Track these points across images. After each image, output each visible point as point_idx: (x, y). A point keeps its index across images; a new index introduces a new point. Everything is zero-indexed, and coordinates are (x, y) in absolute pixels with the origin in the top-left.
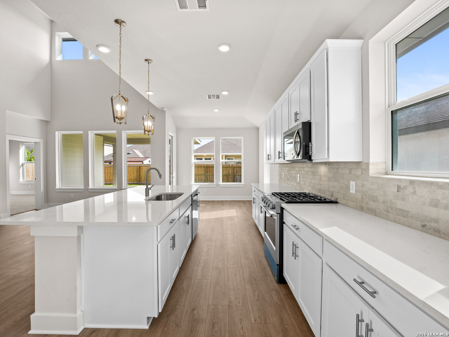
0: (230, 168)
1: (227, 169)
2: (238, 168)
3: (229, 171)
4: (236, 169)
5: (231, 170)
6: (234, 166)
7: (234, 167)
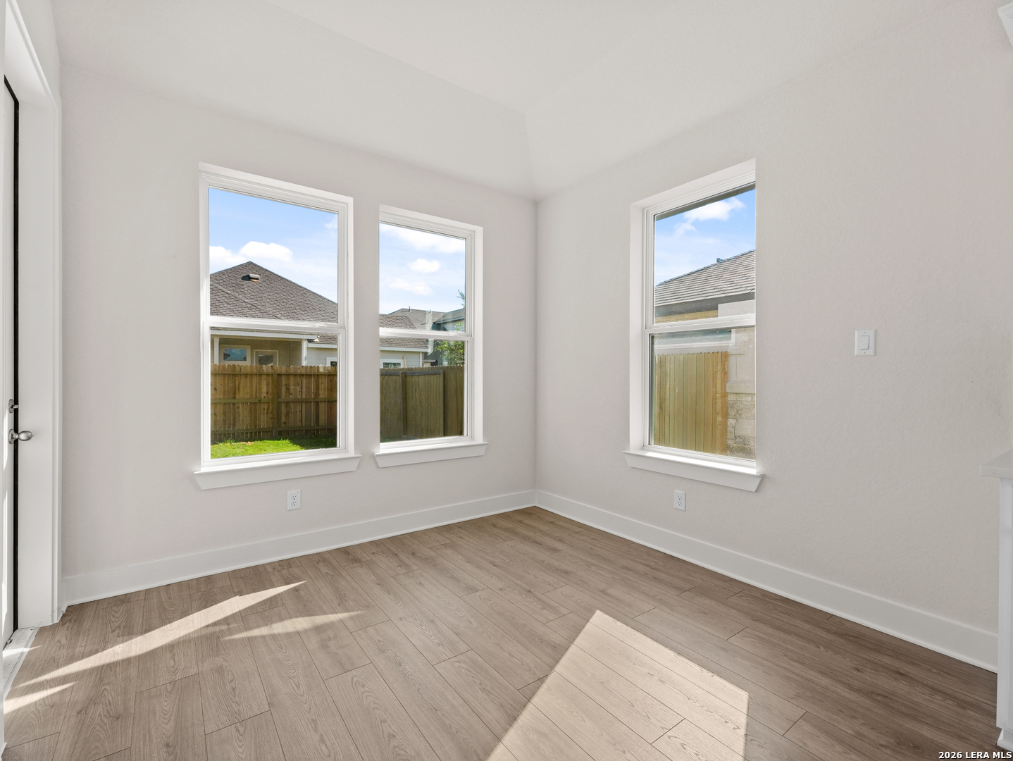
0: (264, 377)
1: (251, 382)
2: (292, 379)
3: (260, 389)
4: (283, 378)
5: (268, 384)
6: (279, 372)
7: (279, 375)
